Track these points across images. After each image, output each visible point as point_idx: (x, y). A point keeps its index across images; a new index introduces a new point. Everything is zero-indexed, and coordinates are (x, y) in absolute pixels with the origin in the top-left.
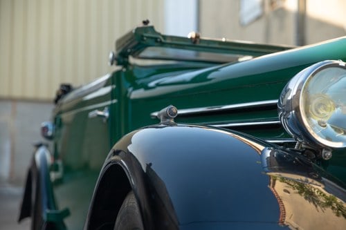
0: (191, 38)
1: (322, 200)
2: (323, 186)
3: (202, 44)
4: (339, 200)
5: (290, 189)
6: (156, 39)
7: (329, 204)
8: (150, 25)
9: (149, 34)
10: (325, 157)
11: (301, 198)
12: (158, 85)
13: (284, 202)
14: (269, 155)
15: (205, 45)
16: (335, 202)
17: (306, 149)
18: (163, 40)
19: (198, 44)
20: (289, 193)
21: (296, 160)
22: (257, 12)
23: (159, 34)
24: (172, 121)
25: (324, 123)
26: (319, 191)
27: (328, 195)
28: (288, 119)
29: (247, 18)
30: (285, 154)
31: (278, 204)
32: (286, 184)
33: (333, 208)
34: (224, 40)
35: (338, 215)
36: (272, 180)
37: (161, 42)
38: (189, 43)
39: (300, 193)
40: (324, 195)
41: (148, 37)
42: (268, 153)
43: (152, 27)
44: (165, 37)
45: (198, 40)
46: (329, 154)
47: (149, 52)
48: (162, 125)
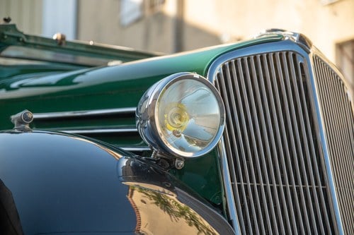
0: (57, 40)
1: (177, 210)
2: (175, 196)
3: (68, 47)
4: (192, 211)
5: (147, 200)
6: (18, 39)
7: (182, 214)
8: (11, 23)
9: (11, 33)
10: (178, 166)
11: (157, 209)
12: (21, 86)
13: (140, 212)
14: (125, 164)
15: (71, 47)
16: (189, 212)
17: (161, 158)
18: (25, 40)
19: (64, 46)
20: (145, 203)
21: (151, 170)
22: (136, 14)
23: (22, 33)
24: (27, 127)
25: (178, 133)
26: (174, 201)
27: (183, 205)
28: (145, 128)
29: (128, 19)
30: (140, 164)
31: (135, 213)
32: (143, 195)
33: (186, 218)
34: (91, 43)
35: (190, 224)
36: (130, 191)
37: (23, 41)
38: (54, 45)
39: (156, 203)
40: (178, 205)
41: (8, 36)
42: (124, 162)
43: (14, 26)
44: (27, 37)
45: (64, 42)
46: (182, 163)
47: (11, 51)
48: (16, 131)
